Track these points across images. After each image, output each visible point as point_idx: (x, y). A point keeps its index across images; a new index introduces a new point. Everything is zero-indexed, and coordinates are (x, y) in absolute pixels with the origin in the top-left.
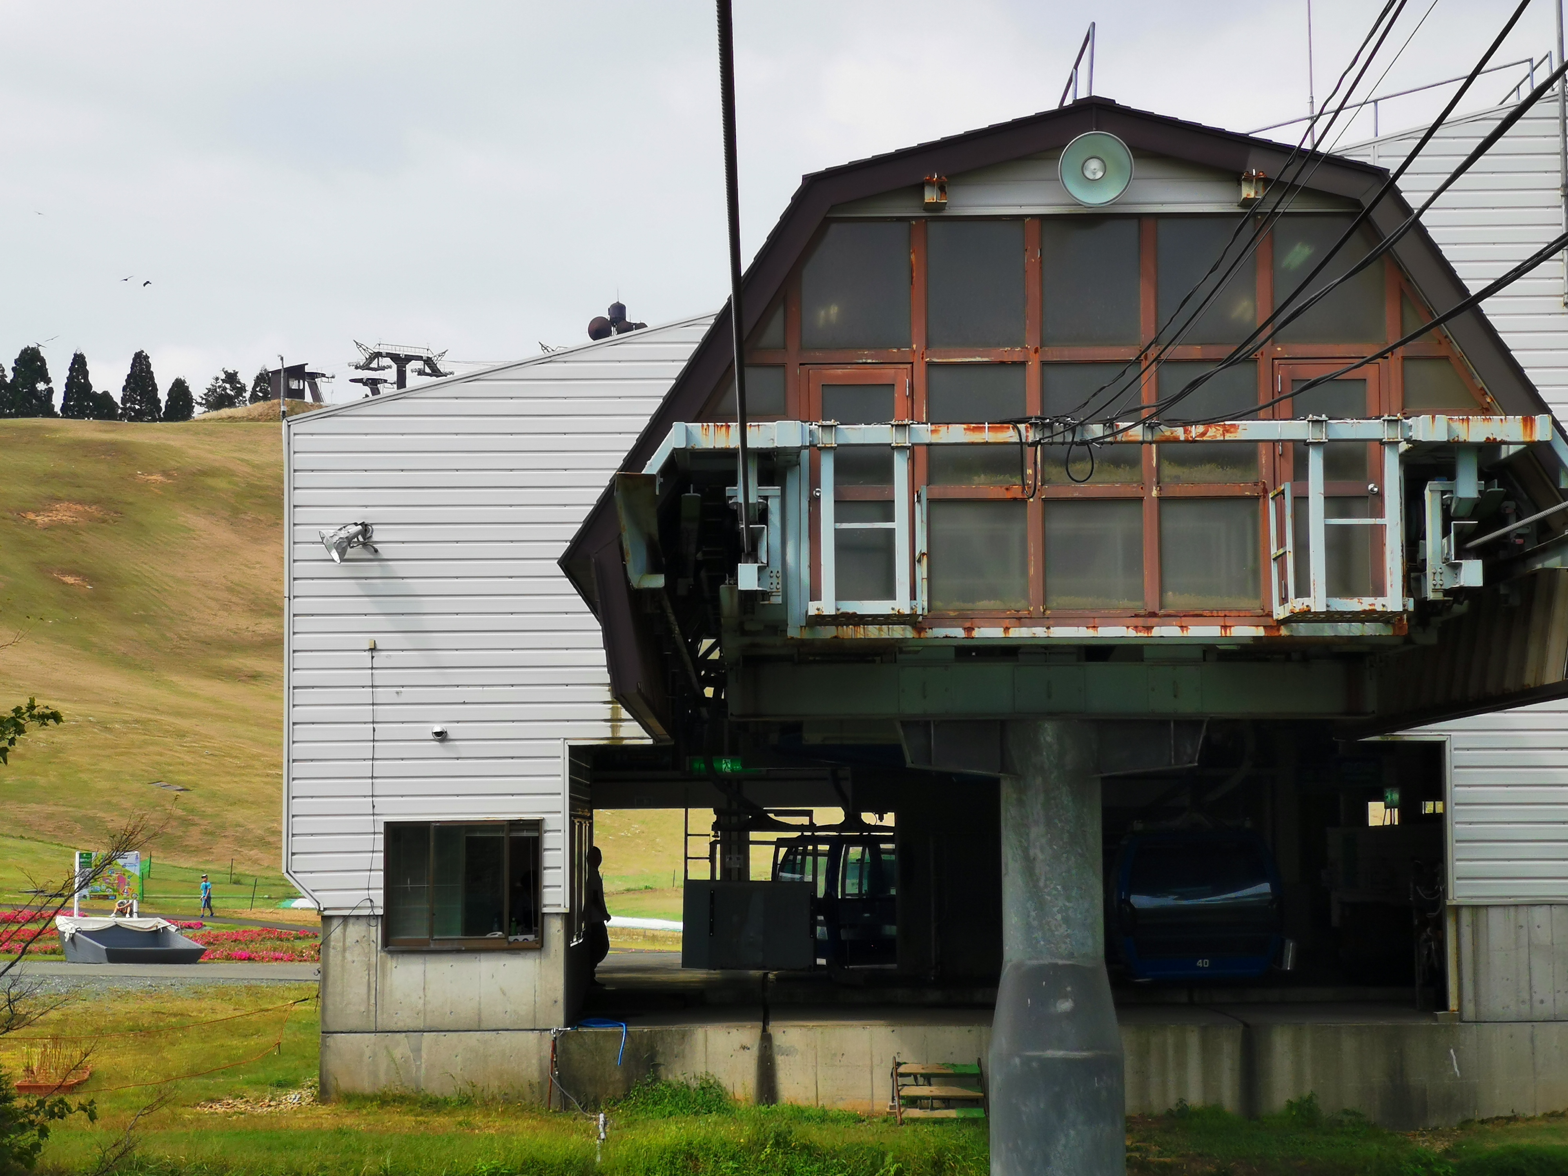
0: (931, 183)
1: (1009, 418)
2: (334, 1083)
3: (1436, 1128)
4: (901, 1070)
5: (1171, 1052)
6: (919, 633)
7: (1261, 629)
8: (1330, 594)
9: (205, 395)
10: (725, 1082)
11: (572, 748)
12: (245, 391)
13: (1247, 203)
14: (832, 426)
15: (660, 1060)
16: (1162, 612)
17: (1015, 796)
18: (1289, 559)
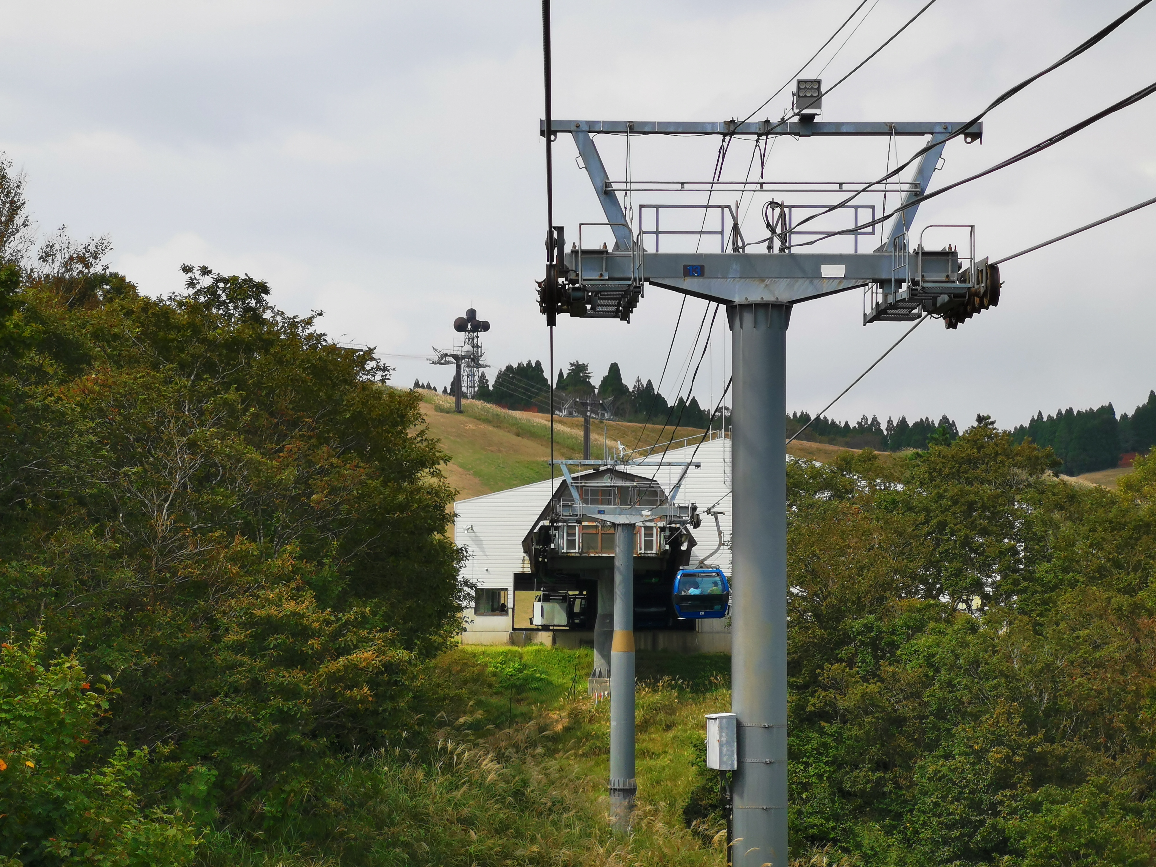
6: (580, 555)
7: (636, 555)
8: (645, 550)
10: (545, 643)
11: (514, 573)
15: (532, 638)
18: (639, 544)
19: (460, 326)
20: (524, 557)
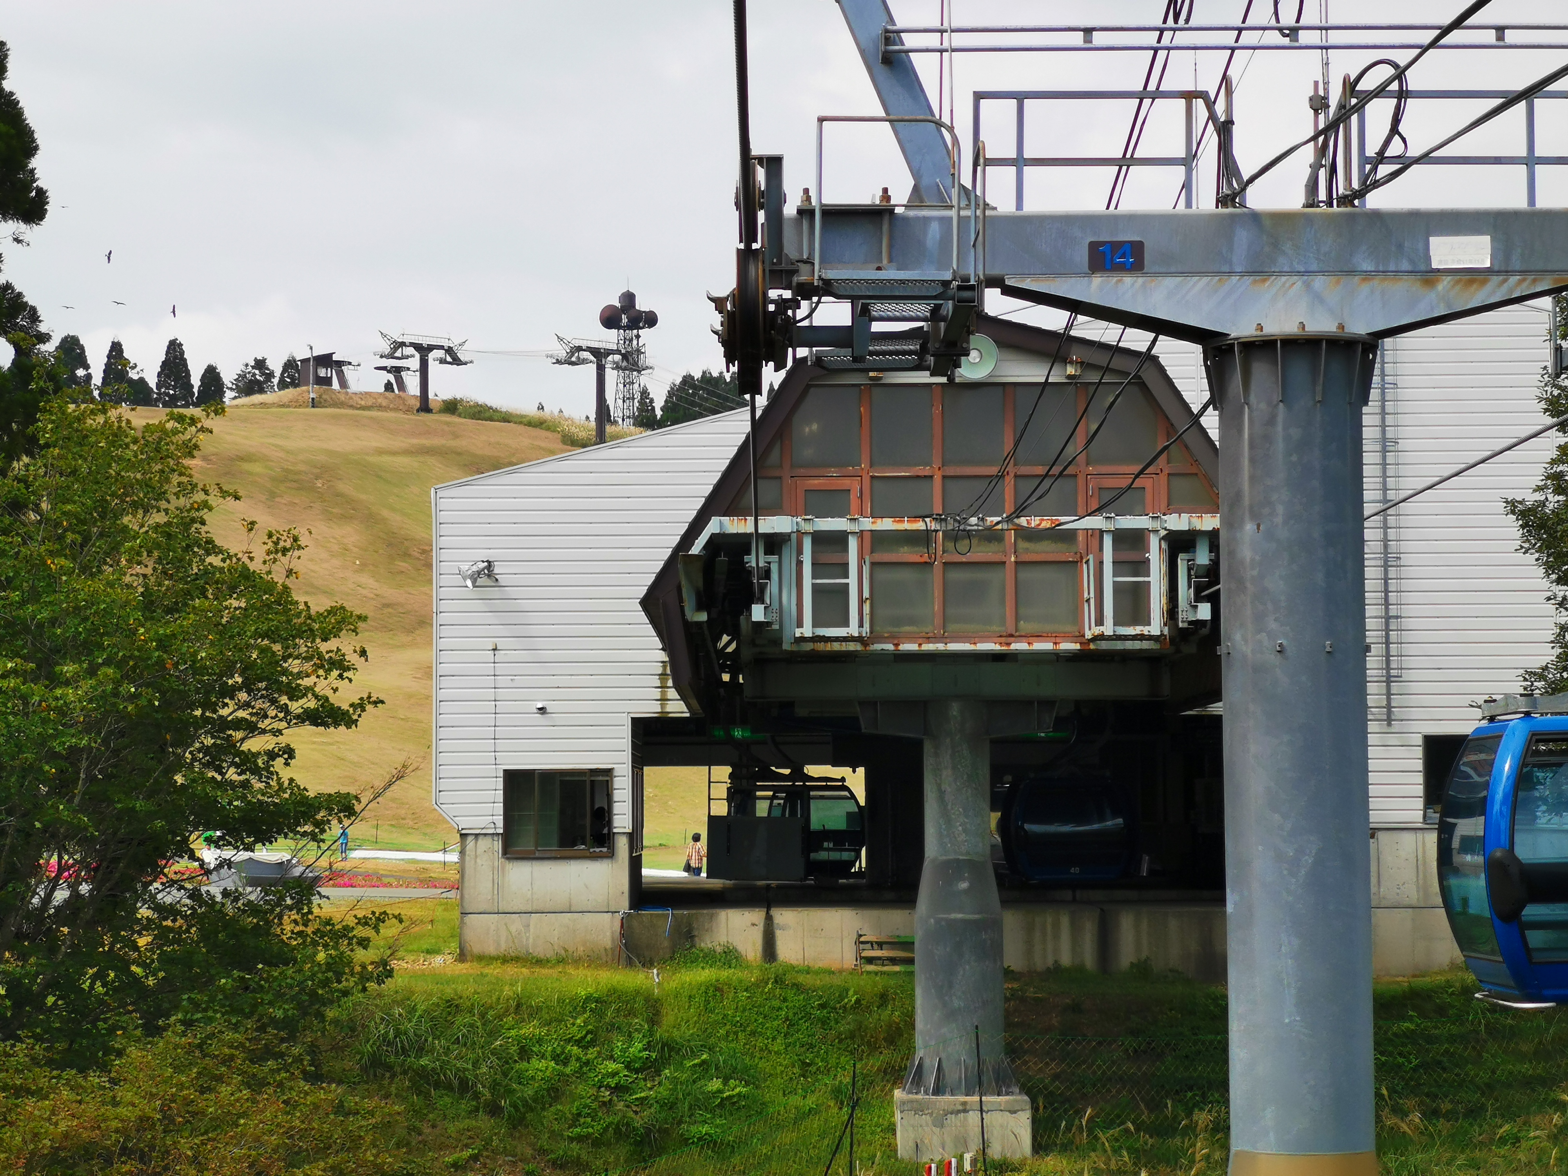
1: (920, 514)
2: (469, 949)
4: (862, 939)
5: (1049, 927)
6: (865, 647)
7: (1078, 645)
8: (1116, 624)
9: (235, 380)
10: (741, 948)
11: (634, 720)
12: (274, 377)
13: (1069, 377)
14: (810, 519)
15: (695, 933)
16: (1017, 634)
18: (1092, 602)
19: (610, 319)
20: (664, 667)
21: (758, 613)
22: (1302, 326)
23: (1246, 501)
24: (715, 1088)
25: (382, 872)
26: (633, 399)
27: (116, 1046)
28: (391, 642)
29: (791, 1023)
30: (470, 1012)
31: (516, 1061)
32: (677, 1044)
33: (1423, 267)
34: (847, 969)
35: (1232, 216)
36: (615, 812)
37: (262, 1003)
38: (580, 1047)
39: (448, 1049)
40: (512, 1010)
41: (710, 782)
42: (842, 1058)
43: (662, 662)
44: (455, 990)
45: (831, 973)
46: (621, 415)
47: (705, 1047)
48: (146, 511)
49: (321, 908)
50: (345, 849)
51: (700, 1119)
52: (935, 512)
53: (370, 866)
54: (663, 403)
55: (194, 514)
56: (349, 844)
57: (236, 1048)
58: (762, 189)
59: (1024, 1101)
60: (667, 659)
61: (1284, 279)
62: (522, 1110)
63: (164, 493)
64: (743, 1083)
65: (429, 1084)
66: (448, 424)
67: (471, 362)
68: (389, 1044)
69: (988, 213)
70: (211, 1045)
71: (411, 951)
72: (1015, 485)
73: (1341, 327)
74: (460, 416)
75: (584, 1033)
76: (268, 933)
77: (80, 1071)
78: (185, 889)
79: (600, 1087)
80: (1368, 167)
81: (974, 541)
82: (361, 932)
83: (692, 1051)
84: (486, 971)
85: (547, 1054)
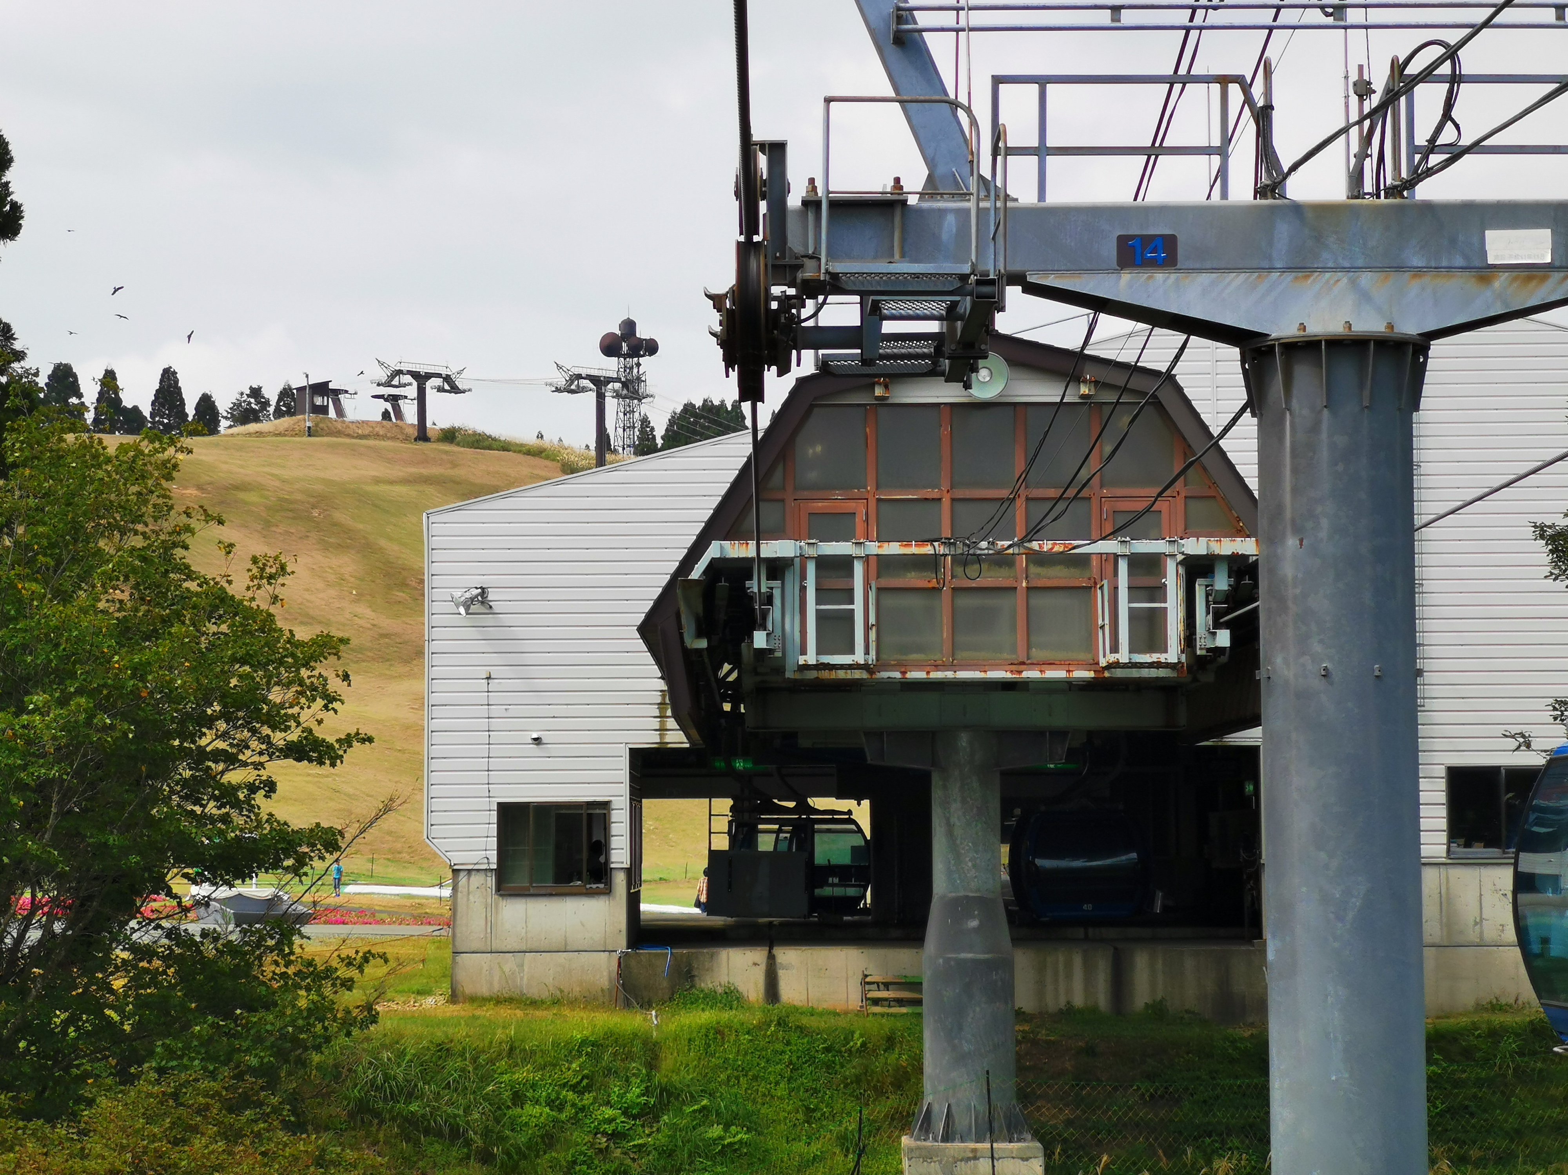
0: (880, 384)
1: (928, 538)
2: (461, 989)
3: (1253, 1023)
4: (868, 979)
5: (1061, 967)
6: (871, 675)
7: (1092, 672)
8: (1131, 651)
9: (231, 409)
10: (742, 988)
11: (632, 751)
12: (270, 405)
13: (1083, 397)
14: (814, 543)
15: (695, 973)
16: (1029, 661)
17: (941, 783)
18: (1107, 628)
19: (610, 347)
20: (663, 697)
21: (760, 640)
22: (1349, 325)
23: (1288, 514)
24: (715, 1135)
25: (377, 908)
26: (634, 427)
27: (86, 1095)
28: (387, 672)
29: (795, 1068)
30: (462, 1056)
31: (509, 1107)
32: (676, 1089)
33: (1477, 263)
34: (852, 1010)
35: (1272, 208)
36: (613, 846)
37: (239, 1050)
38: (575, 1092)
39: (439, 1093)
40: (504, 1054)
41: (710, 815)
42: (848, 1104)
43: (661, 691)
44: (446, 1033)
45: (836, 1014)
46: (621, 444)
47: (706, 1092)
48: (123, 534)
49: (303, 949)
50: (338, 884)
51: (701, 1167)
52: (943, 536)
53: (364, 902)
54: (663, 432)
55: (177, 539)
56: (343, 879)
57: (212, 1097)
58: (764, 178)
59: (1037, 1148)
60: (666, 688)
61: (1328, 275)
62: (515, 1157)
63: (141, 516)
64: (745, 1129)
65: (419, 1131)
66: (446, 452)
67: (470, 390)
68: (378, 1089)
69: (1010, 204)
70: (186, 1093)
71: (401, 992)
72: (1026, 508)
73: (1390, 326)
74: (458, 444)
75: (580, 1077)
76: (247, 975)
77: (48, 1121)
78: (162, 928)
79: (596, 1134)
80: (1417, 157)
81: (984, 566)
82: (343, 972)
83: (692, 1096)
84: (478, 1013)
85: (542, 1100)
